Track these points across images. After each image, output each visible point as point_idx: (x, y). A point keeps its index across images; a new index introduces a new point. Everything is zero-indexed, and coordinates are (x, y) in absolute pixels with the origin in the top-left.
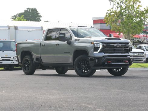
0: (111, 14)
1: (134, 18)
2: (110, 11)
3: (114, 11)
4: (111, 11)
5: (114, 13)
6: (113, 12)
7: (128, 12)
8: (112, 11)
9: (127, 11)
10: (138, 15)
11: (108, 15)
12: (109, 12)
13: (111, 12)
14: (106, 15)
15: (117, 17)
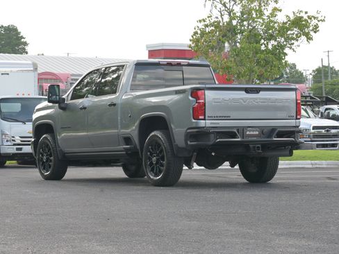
0: (207, 29)
1: (262, 41)
2: (203, 23)
3: (214, 22)
4: (206, 23)
5: (213, 28)
6: (212, 25)
7: (249, 24)
8: (208, 22)
9: (245, 23)
10: (271, 31)
11: (199, 32)
12: (201, 25)
13: (207, 26)
14: (196, 33)
15: (223, 37)
